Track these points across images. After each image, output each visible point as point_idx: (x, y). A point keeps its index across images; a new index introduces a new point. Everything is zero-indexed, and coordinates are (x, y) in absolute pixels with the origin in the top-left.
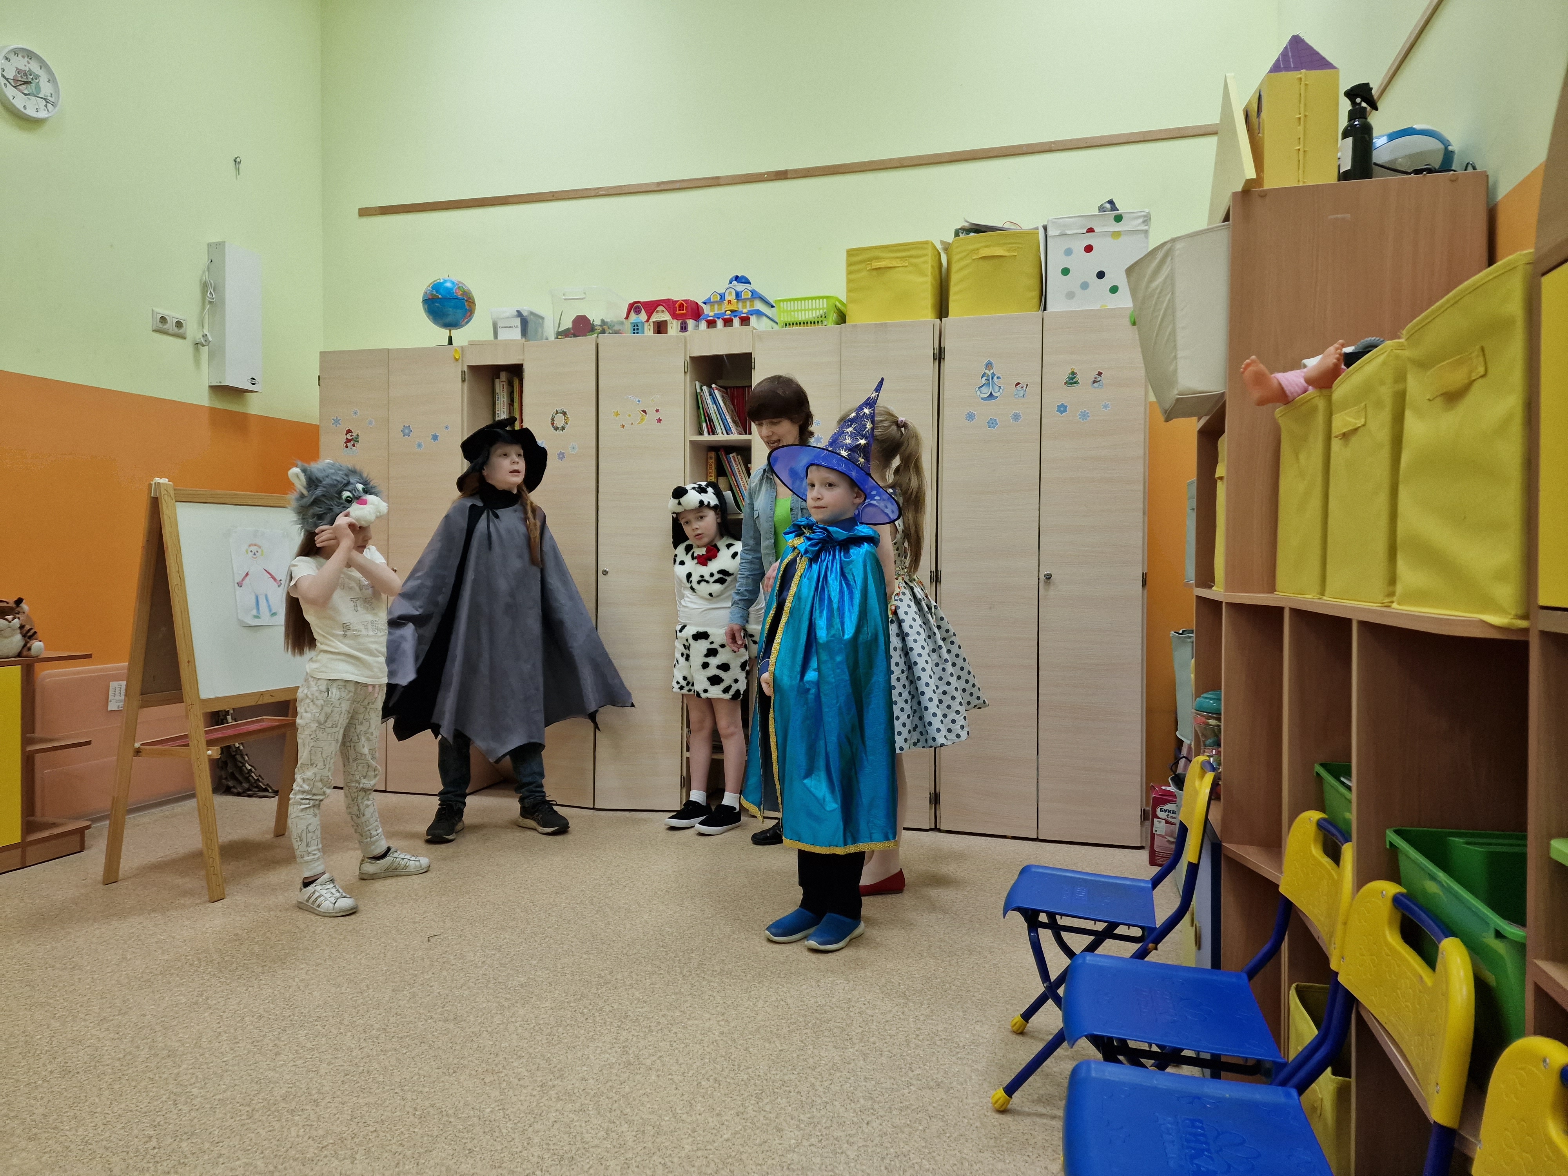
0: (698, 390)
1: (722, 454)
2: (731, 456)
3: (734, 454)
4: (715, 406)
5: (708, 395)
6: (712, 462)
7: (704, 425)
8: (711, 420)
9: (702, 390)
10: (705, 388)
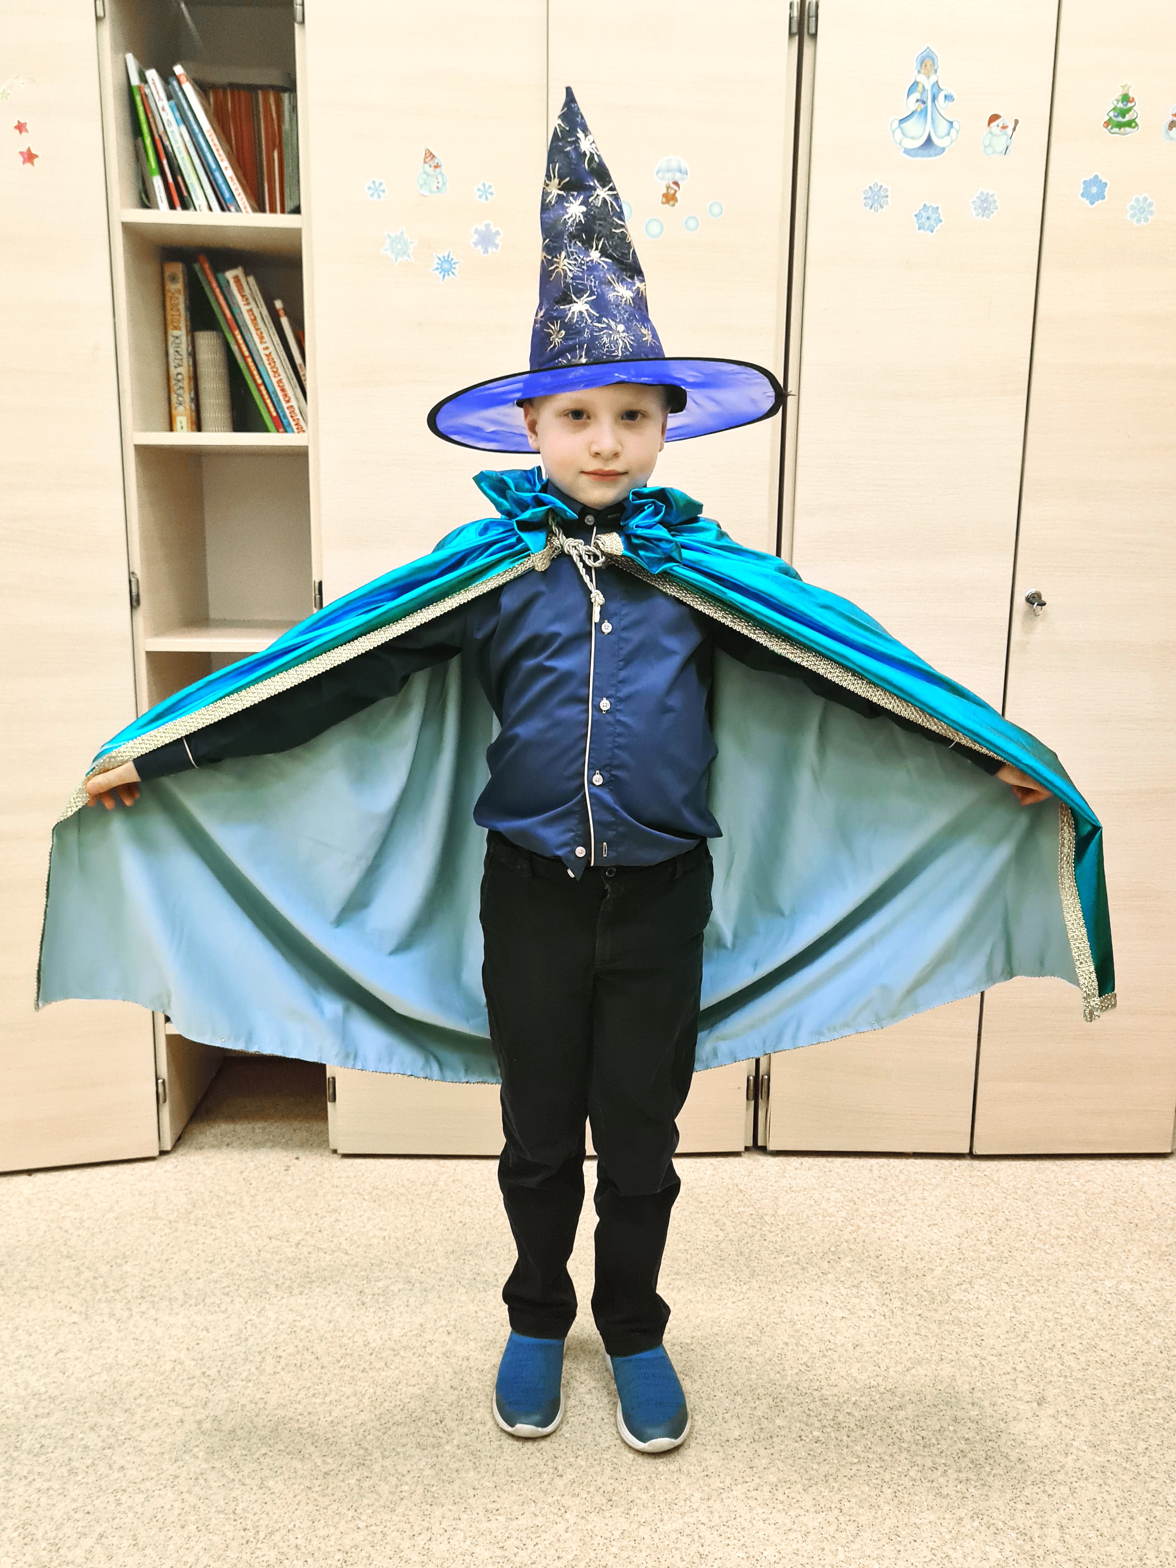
0: (135, 81)
1: (204, 268)
2: (230, 275)
3: (239, 272)
4: (183, 129)
5: (163, 95)
6: (177, 289)
7: (157, 183)
8: (176, 170)
9: (143, 79)
10: (152, 74)
